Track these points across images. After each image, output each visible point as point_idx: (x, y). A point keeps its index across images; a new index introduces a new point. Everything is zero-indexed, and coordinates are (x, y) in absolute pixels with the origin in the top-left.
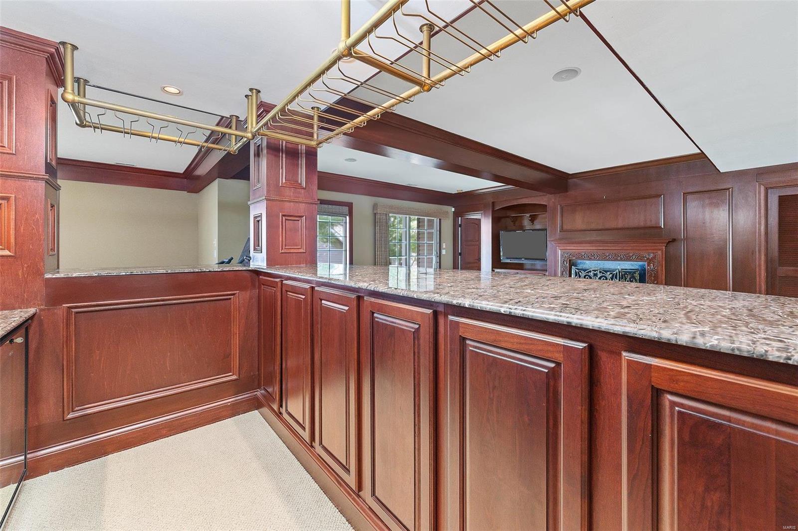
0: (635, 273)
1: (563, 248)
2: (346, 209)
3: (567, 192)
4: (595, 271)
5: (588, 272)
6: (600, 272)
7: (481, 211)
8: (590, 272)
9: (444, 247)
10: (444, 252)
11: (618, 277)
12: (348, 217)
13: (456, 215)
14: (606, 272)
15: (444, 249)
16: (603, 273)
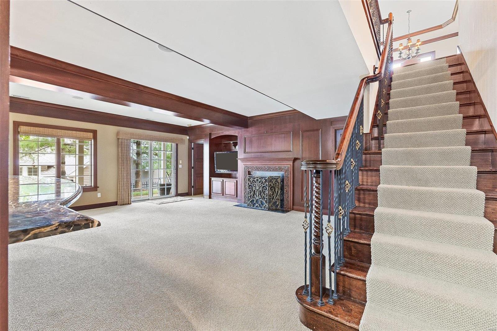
0: (278, 178)
1: (245, 163)
2: (91, 135)
3: (248, 128)
4: (257, 177)
5: (254, 179)
6: (260, 178)
7: (204, 139)
8: (255, 178)
9: (181, 162)
10: (180, 166)
11: (268, 181)
12: (93, 140)
13: (190, 141)
14: (262, 178)
15: (180, 164)
16: (261, 179)
